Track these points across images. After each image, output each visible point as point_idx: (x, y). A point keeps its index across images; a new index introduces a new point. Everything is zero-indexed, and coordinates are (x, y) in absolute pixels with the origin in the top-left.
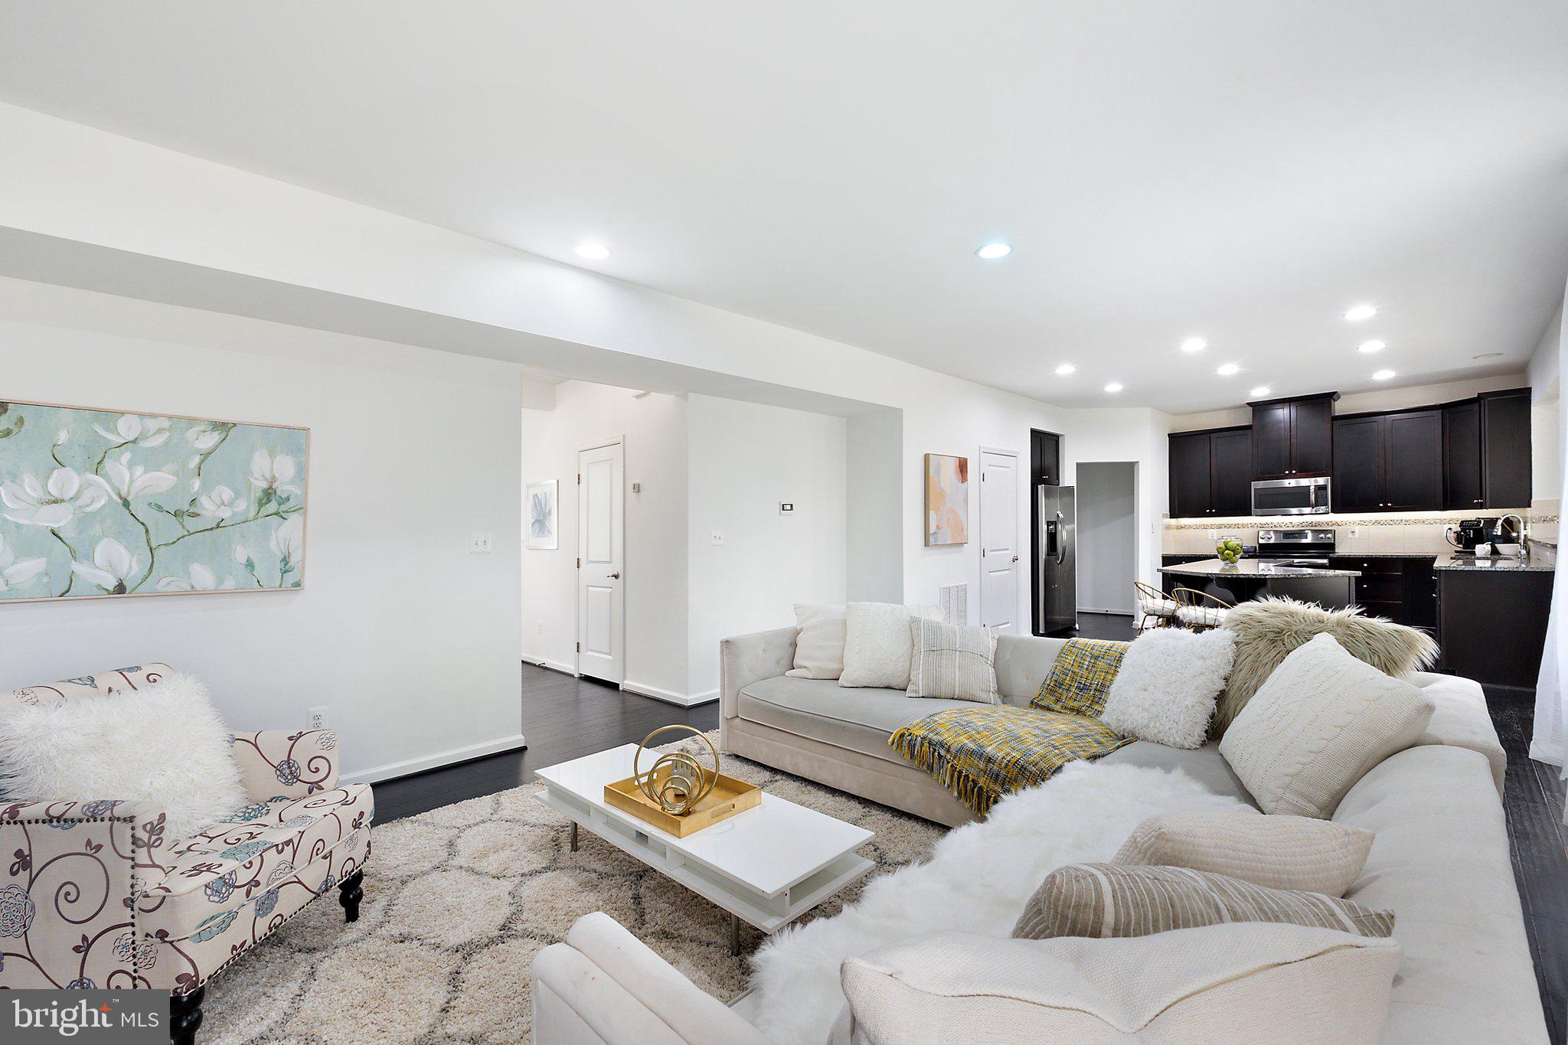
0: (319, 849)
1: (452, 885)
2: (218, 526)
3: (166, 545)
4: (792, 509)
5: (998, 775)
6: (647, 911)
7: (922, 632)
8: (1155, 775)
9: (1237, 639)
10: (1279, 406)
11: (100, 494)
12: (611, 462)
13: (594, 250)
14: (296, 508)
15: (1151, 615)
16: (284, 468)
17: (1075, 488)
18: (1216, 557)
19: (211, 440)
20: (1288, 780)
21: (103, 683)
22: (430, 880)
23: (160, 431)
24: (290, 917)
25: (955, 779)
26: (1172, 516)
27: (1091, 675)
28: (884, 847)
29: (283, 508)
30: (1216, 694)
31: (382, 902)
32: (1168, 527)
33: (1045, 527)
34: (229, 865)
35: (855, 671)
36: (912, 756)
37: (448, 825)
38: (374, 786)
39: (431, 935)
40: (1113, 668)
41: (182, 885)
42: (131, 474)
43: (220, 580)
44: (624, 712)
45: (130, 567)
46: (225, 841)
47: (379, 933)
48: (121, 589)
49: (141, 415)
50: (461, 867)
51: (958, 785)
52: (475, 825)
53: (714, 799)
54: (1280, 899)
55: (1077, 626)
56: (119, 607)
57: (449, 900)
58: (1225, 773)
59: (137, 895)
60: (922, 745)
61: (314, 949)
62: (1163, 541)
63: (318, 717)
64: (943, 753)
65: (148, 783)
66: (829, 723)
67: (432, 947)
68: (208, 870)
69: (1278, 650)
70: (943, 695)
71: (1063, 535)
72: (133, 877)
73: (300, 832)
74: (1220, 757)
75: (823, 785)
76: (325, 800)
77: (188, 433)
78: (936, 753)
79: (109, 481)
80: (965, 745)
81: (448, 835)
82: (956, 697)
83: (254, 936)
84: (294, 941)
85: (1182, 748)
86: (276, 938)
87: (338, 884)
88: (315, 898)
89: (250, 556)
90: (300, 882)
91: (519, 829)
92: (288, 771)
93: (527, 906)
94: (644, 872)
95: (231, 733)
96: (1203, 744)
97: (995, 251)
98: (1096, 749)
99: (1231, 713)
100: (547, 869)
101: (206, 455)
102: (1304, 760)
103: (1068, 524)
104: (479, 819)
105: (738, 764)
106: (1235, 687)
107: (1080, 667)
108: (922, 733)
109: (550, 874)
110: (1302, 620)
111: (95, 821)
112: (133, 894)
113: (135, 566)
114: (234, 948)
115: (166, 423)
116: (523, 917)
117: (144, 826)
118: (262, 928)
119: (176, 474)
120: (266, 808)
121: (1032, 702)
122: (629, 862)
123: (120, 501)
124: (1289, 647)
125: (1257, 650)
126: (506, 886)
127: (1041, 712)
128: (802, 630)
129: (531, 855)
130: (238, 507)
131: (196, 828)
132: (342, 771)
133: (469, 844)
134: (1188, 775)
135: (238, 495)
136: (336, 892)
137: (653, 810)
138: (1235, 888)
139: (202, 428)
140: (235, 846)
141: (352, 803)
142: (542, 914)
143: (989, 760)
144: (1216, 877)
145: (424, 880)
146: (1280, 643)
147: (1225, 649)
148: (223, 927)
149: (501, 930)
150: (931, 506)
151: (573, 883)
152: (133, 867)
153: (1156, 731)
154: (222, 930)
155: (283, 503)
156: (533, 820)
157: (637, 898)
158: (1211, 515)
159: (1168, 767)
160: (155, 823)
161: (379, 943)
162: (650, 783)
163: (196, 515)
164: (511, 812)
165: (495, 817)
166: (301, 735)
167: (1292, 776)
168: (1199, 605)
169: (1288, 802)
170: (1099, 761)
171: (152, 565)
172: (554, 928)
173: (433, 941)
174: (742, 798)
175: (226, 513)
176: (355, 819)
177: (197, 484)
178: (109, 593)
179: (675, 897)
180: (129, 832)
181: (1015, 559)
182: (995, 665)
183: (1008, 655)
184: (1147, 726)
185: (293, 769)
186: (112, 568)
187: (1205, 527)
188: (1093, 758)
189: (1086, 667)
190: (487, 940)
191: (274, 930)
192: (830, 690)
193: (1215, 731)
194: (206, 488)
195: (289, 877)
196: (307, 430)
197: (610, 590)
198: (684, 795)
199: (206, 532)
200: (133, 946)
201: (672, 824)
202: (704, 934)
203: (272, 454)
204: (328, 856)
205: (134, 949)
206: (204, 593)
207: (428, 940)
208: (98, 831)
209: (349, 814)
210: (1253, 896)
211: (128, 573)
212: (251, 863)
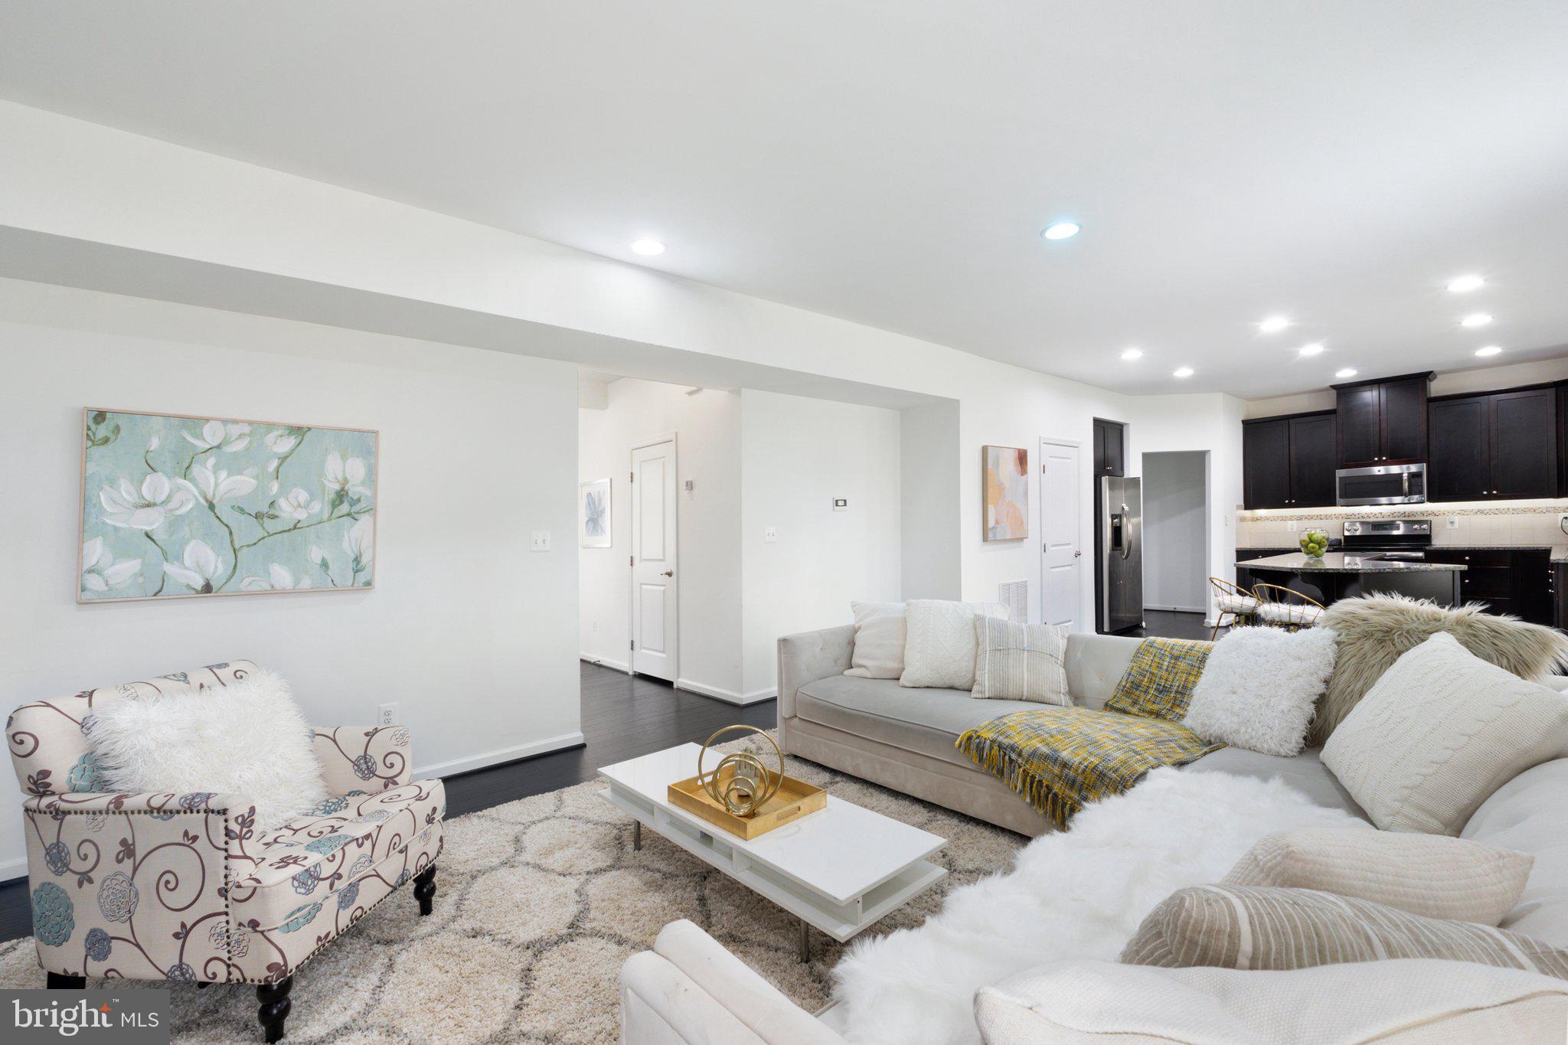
0: (395, 844)
1: (519, 881)
2: (295, 528)
3: (248, 546)
4: (845, 505)
5: (1074, 781)
6: (713, 913)
7: (987, 630)
8: (1251, 784)
9: (1338, 639)
10: (1366, 388)
11: (187, 498)
12: (663, 459)
13: (649, 246)
14: (366, 509)
15: (1228, 612)
16: (356, 470)
17: (1141, 479)
18: (1299, 551)
19: (286, 444)
20: (1406, 792)
21: (195, 679)
22: (499, 876)
23: (241, 436)
24: (370, 909)
25: (1028, 784)
26: (1246, 508)
27: (1171, 677)
28: (953, 853)
29: (355, 509)
30: (1314, 698)
31: (453, 897)
32: (1243, 519)
33: (1109, 520)
34: (314, 858)
35: (917, 671)
36: (981, 759)
37: (513, 821)
38: (446, 780)
39: (502, 931)
40: (1196, 669)
41: (272, 877)
42: (216, 478)
43: (297, 581)
44: (678, 710)
45: (216, 567)
46: (309, 834)
47: (452, 927)
48: (208, 588)
49: (225, 422)
50: (528, 864)
51: (1031, 790)
52: (540, 821)
53: (779, 801)
54: (1439, 930)
55: (1144, 624)
56: (207, 607)
57: (518, 896)
58: (1327, 782)
59: (230, 885)
60: (991, 748)
61: (391, 941)
62: (1237, 534)
63: (388, 713)
64: (1014, 756)
65: (238, 775)
66: (891, 725)
67: (504, 943)
68: (295, 862)
69: (1387, 650)
70: (1011, 695)
71: (1129, 529)
72: (226, 868)
73: (378, 826)
74: (1321, 766)
75: (885, 788)
76: (400, 796)
77: (267, 437)
78: (1007, 758)
79: (196, 485)
80: (1038, 749)
81: (511, 831)
82: (1024, 698)
83: (337, 928)
84: (373, 933)
85: (1278, 755)
86: (357, 929)
87: (413, 878)
88: (392, 892)
89: (325, 556)
90: (378, 876)
91: (581, 827)
92: (365, 766)
93: (593, 905)
94: (707, 874)
95: (312, 728)
96: (1301, 752)
97: (1062, 231)
98: (1182, 756)
99: (1332, 718)
100: (611, 867)
101: (283, 459)
102: (1424, 771)
103: (1133, 517)
104: (543, 815)
105: (797, 764)
106: (1337, 691)
107: (1160, 667)
108: (991, 735)
109: (614, 873)
110: (1414, 618)
111: (192, 812)
112: (226, 884)
113: (220, 565)
114: (319, 939)
115: (247, 429)
116: (591, 916)
117: (236, 819)
118: (344, 920)
119: (256, 477)
120: (345, 802)
121: (1106, 705)
122: (693, 863)
123: (206, 505)
124: (1400, 647)
125: (1361, 652)
126: (572, 884)
127: (1117, 715)
128: (860, 628)
129: (595, 854)
130: (313, 508)
131: (281, 821)
132: (415, 765)
133: (536, 840)
134: (1288, 785)
135: (312, 497)
136: (411, 886)
137: (718, 811)
138: (1384, 916)
139: (280, 432)
140: (317, 839)
141: (426, 798)
142: (609, 913)
143: (1065, 765)
144: (1360, 902)
145: (492, 876)
146: (1390, 643)
147: (1325, 649)
148: (310, 918)
149: (569, 928)
150: (990, 500)
151: (637, 883)
152: (226, 858)
153: (1247, 737)
154: (309, 921)
155: (354, 504)
156: (595, 818)
157: (702, 900)
158: (1290, 506)
159: (1264, 776)
160: (246, 816)
161: (453, 937)
162: (714, 784)
163: (274, 517)
164: (574, 810)
165: (558, 814)
166: (376, 731)
167: (1411, 788)
168: (1281, 602)
169: (1406, 816)
170: (1188, 768)
171: (235, 566)
172: (622, 928)
173: (504, 937)
174: (807, 800)
175: (301, 515)
176: (428, 815)
177: (275, 487)
178: (197, 592)
179: (740, 899)
180: (222, 825)
181: (1078, 555)
182: (1065, 666)
183: (1079, 655)
184: (1237, 732)
185: (370, 764)
186: (199, 568)
187: (1284, 519)
188: (1181, 764)
189: (1165, 667)
190: (556, 938)
191: (355, 922)
192: (890, 690)
193: (1315, 738)
194: (284, 491)
195: (369, 871)
196: (376, 433)
197: (663, 588)
198: (748, 796)
199: (284, 534)
200: (227, 934)
201: (738, 825)
202: (772, 939)
203: (344, 458)
204: (404, 850)
205: (228, 937)
206: (284, 593)
207: (499, 936)
208: (194, 822)
209: (422, 809)
210: (1407, 925)
211: (214, 573)
212: (333, 856)
